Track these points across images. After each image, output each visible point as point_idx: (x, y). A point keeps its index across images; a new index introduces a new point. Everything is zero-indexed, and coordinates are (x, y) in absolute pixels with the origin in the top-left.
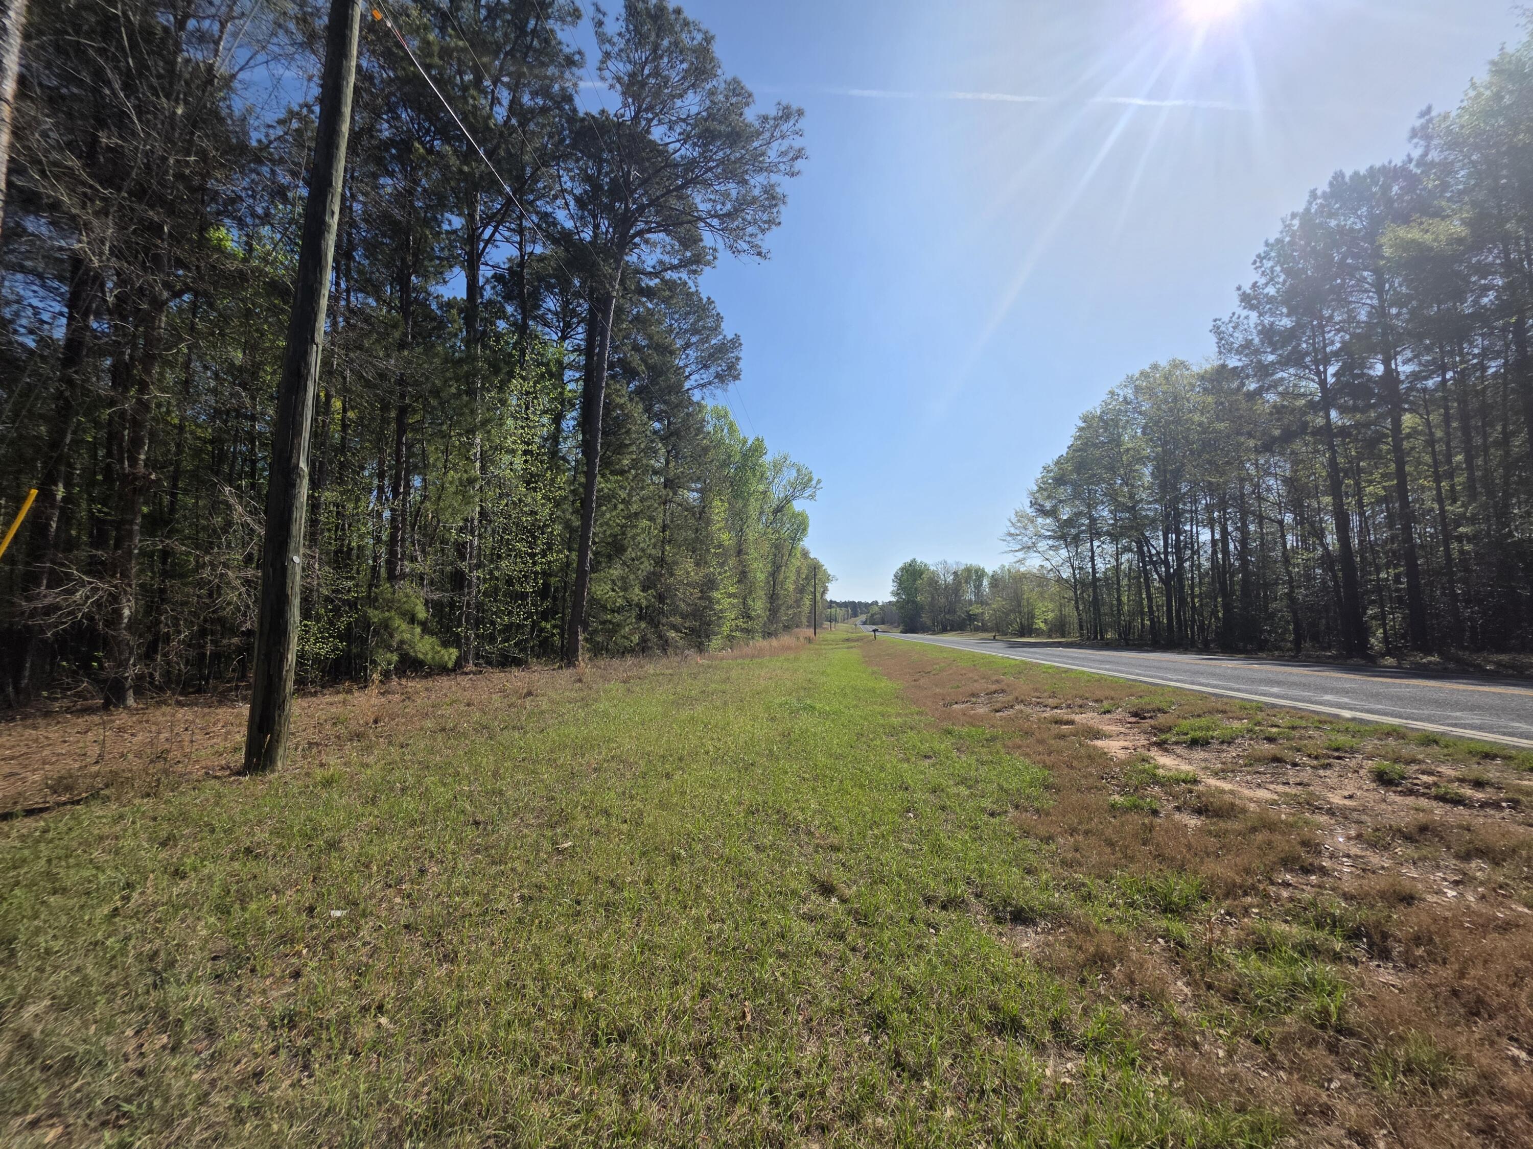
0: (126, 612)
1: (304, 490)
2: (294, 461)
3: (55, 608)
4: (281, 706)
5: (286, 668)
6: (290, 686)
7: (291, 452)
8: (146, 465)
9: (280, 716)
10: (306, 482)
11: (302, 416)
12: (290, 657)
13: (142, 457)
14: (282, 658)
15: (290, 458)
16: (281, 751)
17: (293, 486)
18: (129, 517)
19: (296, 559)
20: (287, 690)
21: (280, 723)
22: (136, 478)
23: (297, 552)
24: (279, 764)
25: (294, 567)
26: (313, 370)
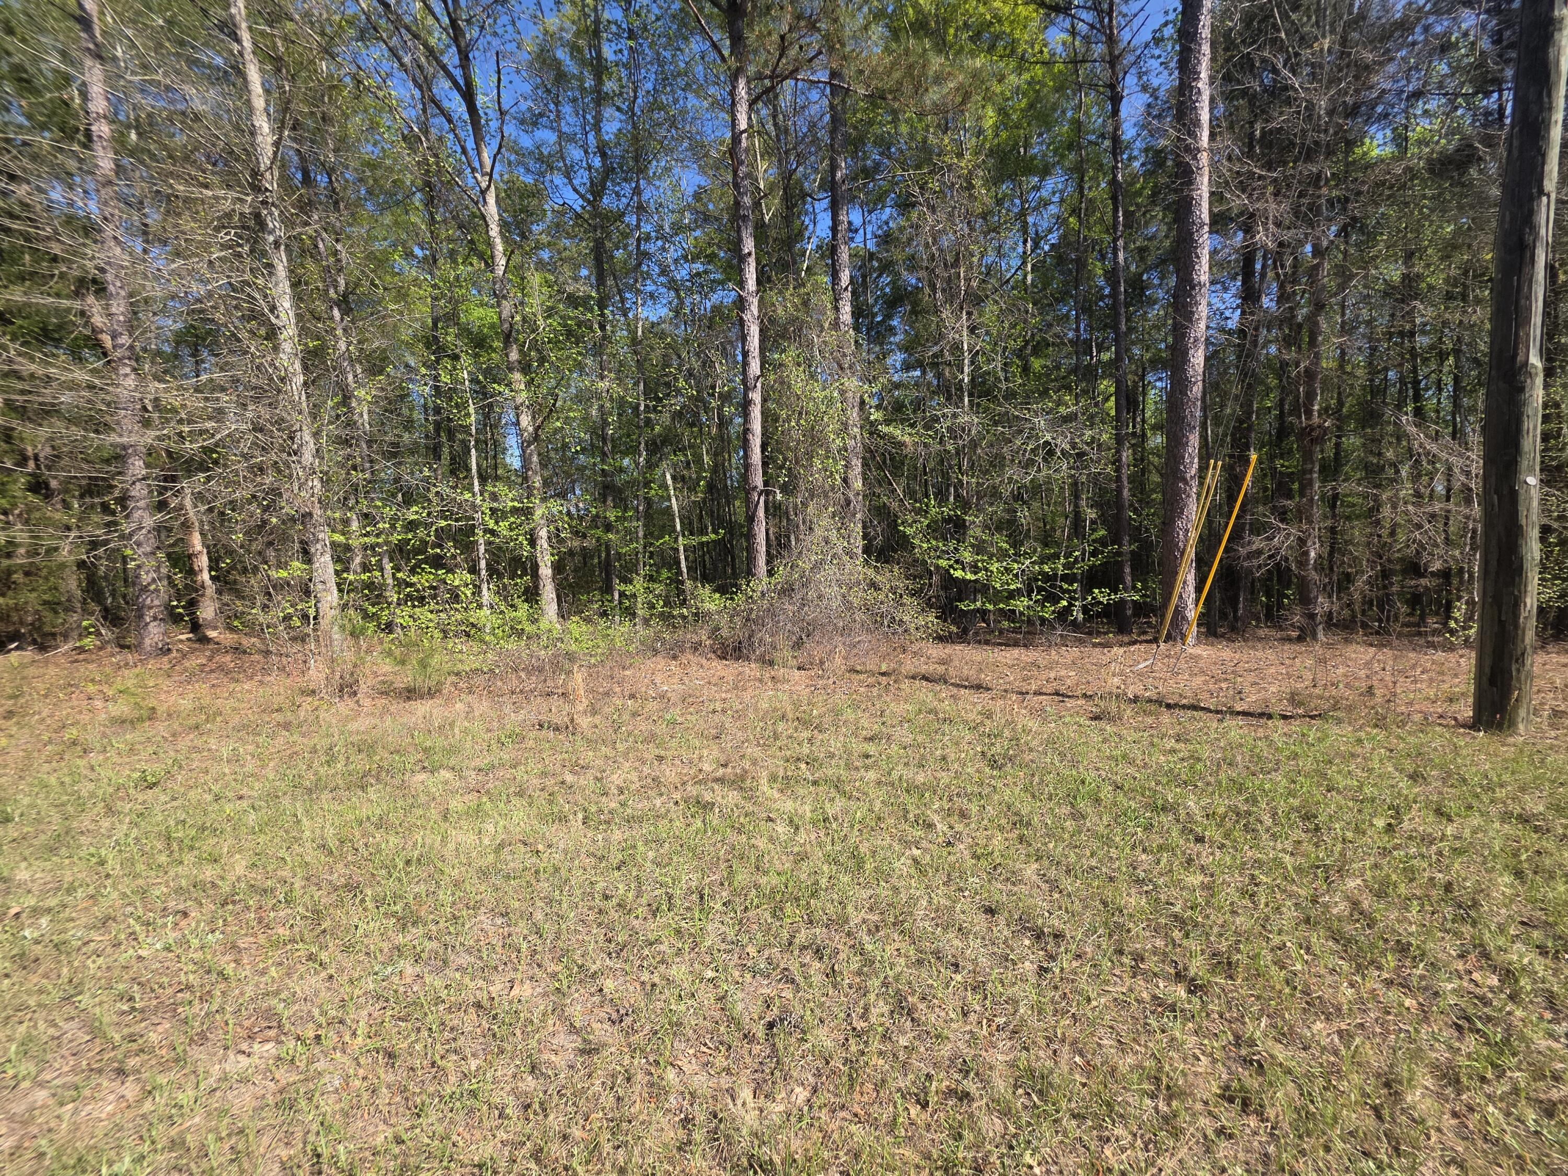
0: (1313, 554)
1: (1537, 394)
2: (1520, 358)
3: (1259, 552)
4: (1520, 659)
5: (1524, 614)
6: (1530, 636)
7: (1516, 348)
8: (1320, 415)
9: (1518, 671)
10: (1539, 381)
11: (1529, 298)
12: (1528, 601)
13: (1316, 407)
14: (1517, 603)
15: (1515, 355)
16: (1522, 713)
17: (1522, 389)
18: (1309, 466)
19: (1531, 480)
20: (1527, 641)
21: (1519, 680)
22: (1312, 430)
23: (1531, 471)
24: (1521, 727)
25: (1528, 491)
26: (1543, 231)
